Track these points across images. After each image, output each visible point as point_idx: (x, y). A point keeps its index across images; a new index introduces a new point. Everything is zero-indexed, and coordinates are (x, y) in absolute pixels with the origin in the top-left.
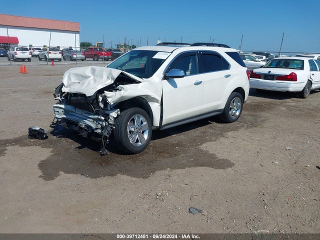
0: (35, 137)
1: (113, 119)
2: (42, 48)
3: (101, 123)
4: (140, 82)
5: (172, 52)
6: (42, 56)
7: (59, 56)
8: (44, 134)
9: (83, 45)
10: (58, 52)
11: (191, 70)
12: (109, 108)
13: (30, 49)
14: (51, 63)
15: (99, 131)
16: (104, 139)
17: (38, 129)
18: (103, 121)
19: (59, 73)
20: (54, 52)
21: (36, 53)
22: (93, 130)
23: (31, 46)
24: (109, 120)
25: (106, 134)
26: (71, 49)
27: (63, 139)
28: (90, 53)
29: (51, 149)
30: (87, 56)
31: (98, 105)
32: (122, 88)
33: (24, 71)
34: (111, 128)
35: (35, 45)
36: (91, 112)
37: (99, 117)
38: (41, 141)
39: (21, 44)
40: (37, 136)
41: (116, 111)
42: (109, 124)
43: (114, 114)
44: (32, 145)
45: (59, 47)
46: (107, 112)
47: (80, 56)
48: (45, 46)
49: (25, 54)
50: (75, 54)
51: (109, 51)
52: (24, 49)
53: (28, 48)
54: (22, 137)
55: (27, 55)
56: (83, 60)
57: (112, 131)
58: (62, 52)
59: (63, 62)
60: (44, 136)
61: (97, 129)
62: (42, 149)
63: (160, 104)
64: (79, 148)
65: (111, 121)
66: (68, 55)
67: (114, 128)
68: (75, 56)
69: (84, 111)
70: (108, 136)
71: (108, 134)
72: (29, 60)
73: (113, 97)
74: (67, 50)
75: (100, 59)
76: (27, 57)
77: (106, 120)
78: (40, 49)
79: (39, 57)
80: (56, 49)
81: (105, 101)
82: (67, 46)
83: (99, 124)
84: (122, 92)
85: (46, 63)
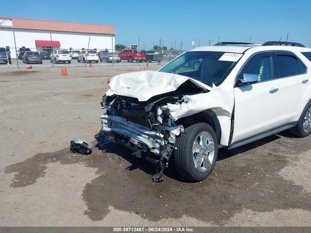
0: (78, 152)
1: (174, 138)
2: (81, 51)
3: (159, 141)
4: (208, 91)
5: (243, 53)
6: (81, 58)
7: (97, 58)
8: (87, 148)
9: (118, 47)
10: (95, 54)
11: (262, 74)
12: (170, 124)
13: (70, 52)
14: (89, 64)
15: (157, 152)
16: (162, 161)
17: (81, 142)
18: (162, 140)
19: (97, 75)
20: (92, 54)
21: (76, 55)
22: (149, 149)
23: (71, 49)
24: (170, 139)
25: (164, 155)
26: (106, 51)
27: (109, 154)
28: (125, 55)
29: (96, 169)
30: (122, 58)
31: (156, 119)
32: (189, 99)
33: (64, 73)
34: (171, 148)
35: (75, 48)
36: (147, 126)
37: (158, 134)
38: (85, 157)
39: (62, 47)
40: (80, 151)
41: (179, 128)
42: (169, 143)
43: (176, 132)
44: (74, 163)
45: (95, 49)
46: (167, 128)
47: (116, 58)
48: (83, 49)
49: (66, 56)
50: (111, 56)
51: (143, 53)
52: (65, 52)
53: (69, 51)
54: (63, 150)
55: (67, 57)
56: (118, 62)
57: (172, 152)
58: (99, 55)
59: (100, 64)
60: (88, 152)
61: (154, 148)
62: (86, 168)
63: (231, 118)
64: (131, 168)
65: (172, 140)
66: (104, 56)
67: (176, 148)
68: (111, 58)
69: (137, 125)
70: (167, 158)
71: (167, 155)
72: (69, 62)
73: (177, 111)
74: (103, 52)
75: (135, 61)
76: (68, 59)
77: (165, 138)
78: (79, 52)
79: (78, 59)
80: (93, 51)
81: (166, 115)
82: (103, 48)
83: (157, 142)
84: (190, 104)
85: (84, 64)
